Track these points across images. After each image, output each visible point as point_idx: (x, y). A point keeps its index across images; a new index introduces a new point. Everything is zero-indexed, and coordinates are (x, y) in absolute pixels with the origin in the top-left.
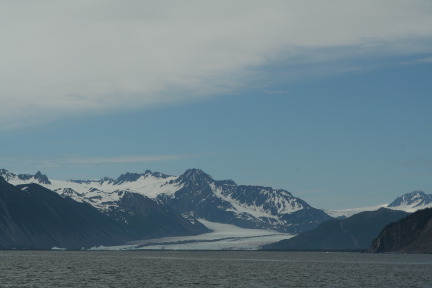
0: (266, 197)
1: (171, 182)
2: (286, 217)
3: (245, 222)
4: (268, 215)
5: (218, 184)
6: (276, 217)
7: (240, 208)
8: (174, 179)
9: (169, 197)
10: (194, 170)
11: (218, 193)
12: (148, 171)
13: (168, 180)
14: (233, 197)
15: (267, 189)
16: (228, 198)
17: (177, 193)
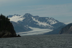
0: (47, 20)
1: (21, 17)
2: (53, 25)
3: (42, 27)
4: (48, 25)
5: (34, 17)
6: (50, 25)
7: (40, 23)
8: (22, 16)
9: (21, 21)
10: (27, 14)
11: (34, 20)
12: (15, 15)
13: (21, 16)
14: (38, 20)
15: (47, 18)
16: (37, 21)
17: (23, 20)
